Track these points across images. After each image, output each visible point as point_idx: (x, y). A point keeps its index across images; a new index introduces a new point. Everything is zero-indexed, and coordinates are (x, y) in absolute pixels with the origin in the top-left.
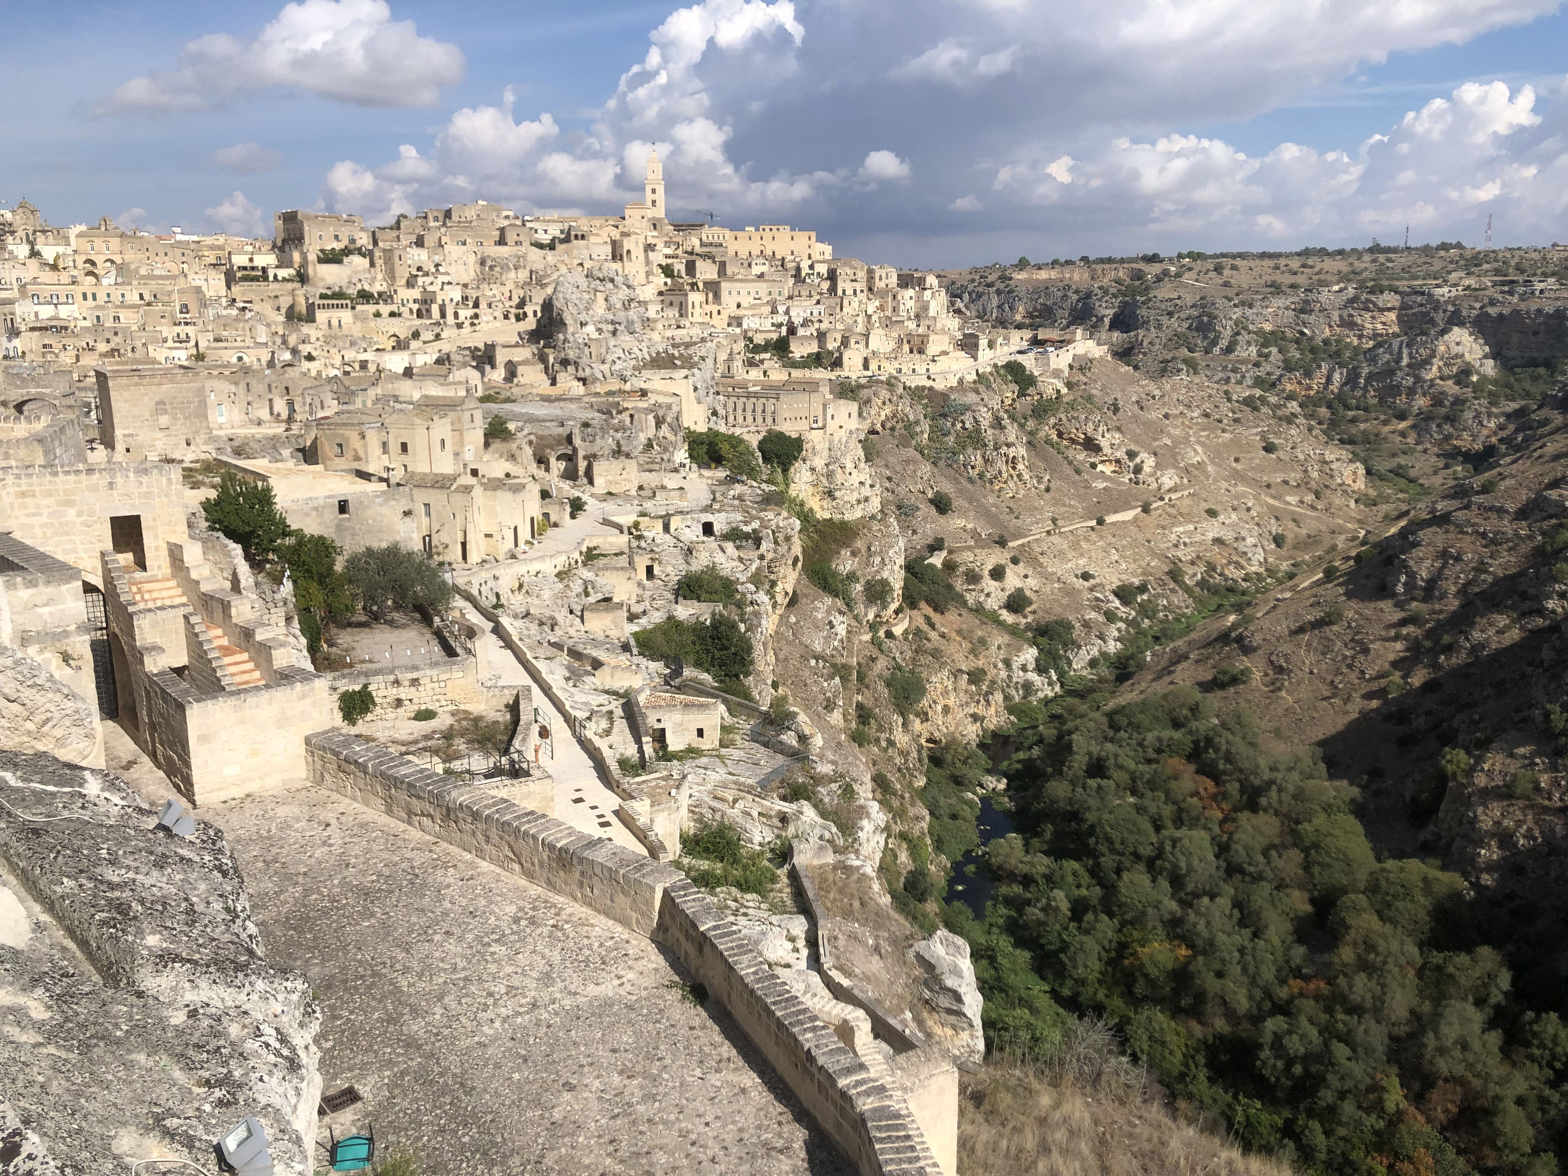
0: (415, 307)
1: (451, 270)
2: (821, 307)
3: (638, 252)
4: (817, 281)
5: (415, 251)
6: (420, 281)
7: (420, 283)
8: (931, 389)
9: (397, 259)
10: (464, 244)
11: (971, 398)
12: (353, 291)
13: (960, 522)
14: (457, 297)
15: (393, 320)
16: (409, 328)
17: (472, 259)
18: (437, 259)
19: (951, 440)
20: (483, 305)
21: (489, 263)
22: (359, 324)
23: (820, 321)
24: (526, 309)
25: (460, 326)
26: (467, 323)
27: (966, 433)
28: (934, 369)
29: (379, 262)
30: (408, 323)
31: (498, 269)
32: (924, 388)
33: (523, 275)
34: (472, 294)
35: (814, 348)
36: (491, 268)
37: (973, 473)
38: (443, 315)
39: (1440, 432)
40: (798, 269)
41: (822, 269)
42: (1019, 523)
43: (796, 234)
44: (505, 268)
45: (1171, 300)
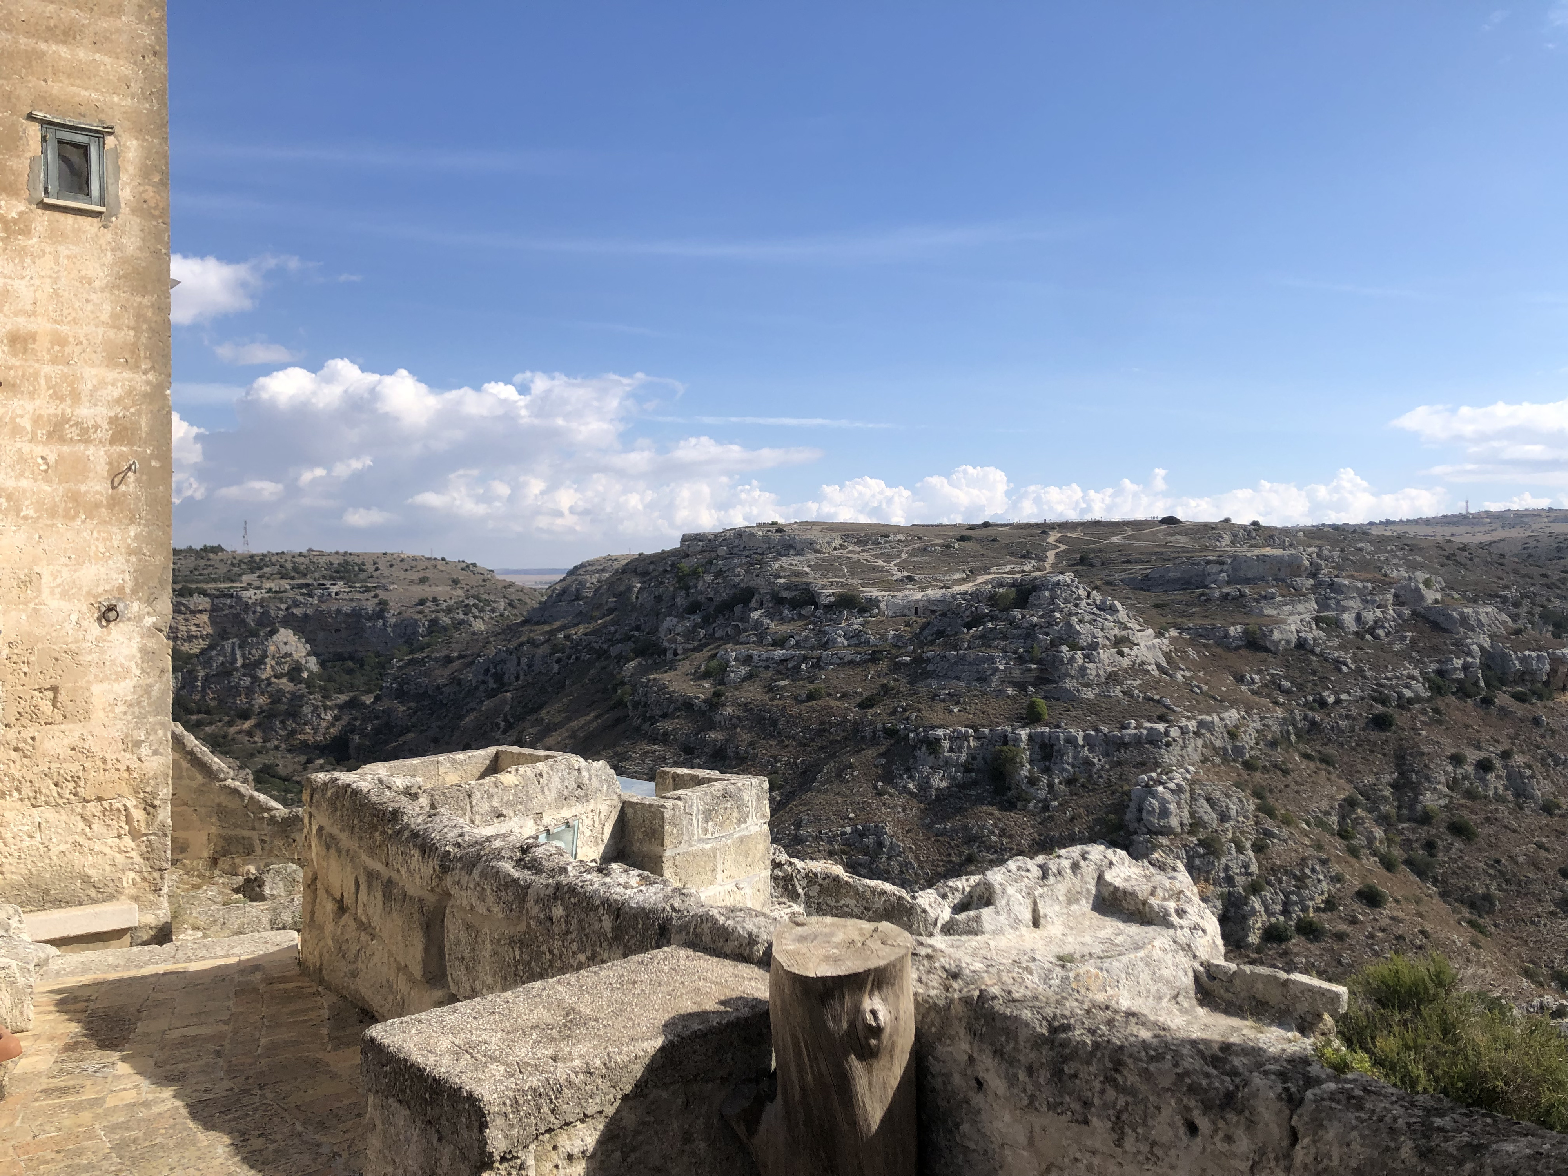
39: (284, 727)
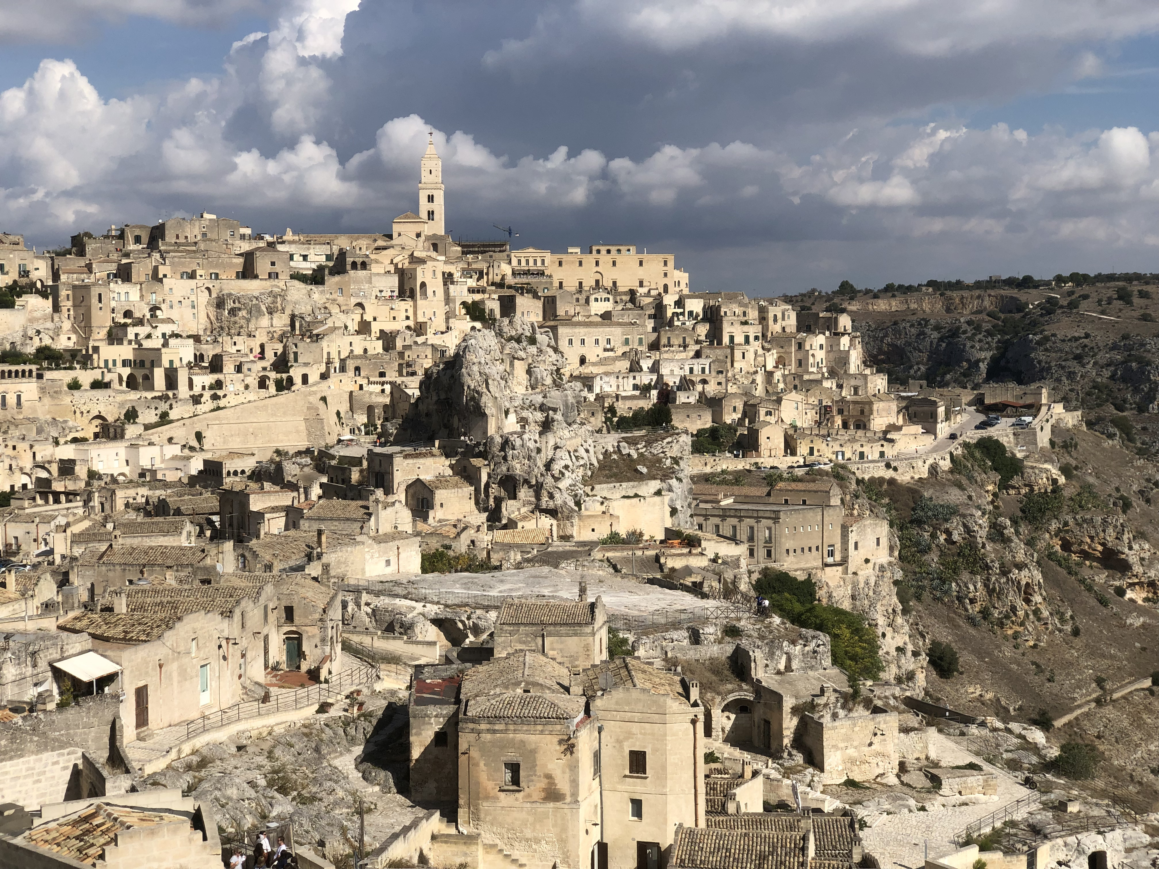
0: (126, 372)
1: (174, 314)
2: (705, 362)
3: (436, 285)
4: (689, 324)
5: (119, 287)
6: (131, 332)
7: (131, 336)
8: (892, 482)
9: (94, 300)
10: (192, 276)
11: (955, 496)
12: (30, 349)
13: (974, 690)
14: (188, 356)
15: (99, 393)
16: (121, 405)
17: (203, 298)
18: (154, 299)
19: (933, 558)
20: (229, 367)
21: (229, 305)
22: (47, 400)
23: (704, 382)
24: (292, 372)
25: (196, 400)
26: (207, 394)
27: (954, 549)
28: (890, 451)
29: (66, 304)
30: (120, 398)
31: (243, 313)
32: (881, 480)
33: (281, 322)
34: (210, 351)
35: (705, 421)
36: (233, 312)
37: (974, 610)
38: (171, 382)
40: (660, 307)
41: (696, 306)
42: (1055, 687)
43: (645, 257)
44: (254, 311)
45: (1076, 339)
